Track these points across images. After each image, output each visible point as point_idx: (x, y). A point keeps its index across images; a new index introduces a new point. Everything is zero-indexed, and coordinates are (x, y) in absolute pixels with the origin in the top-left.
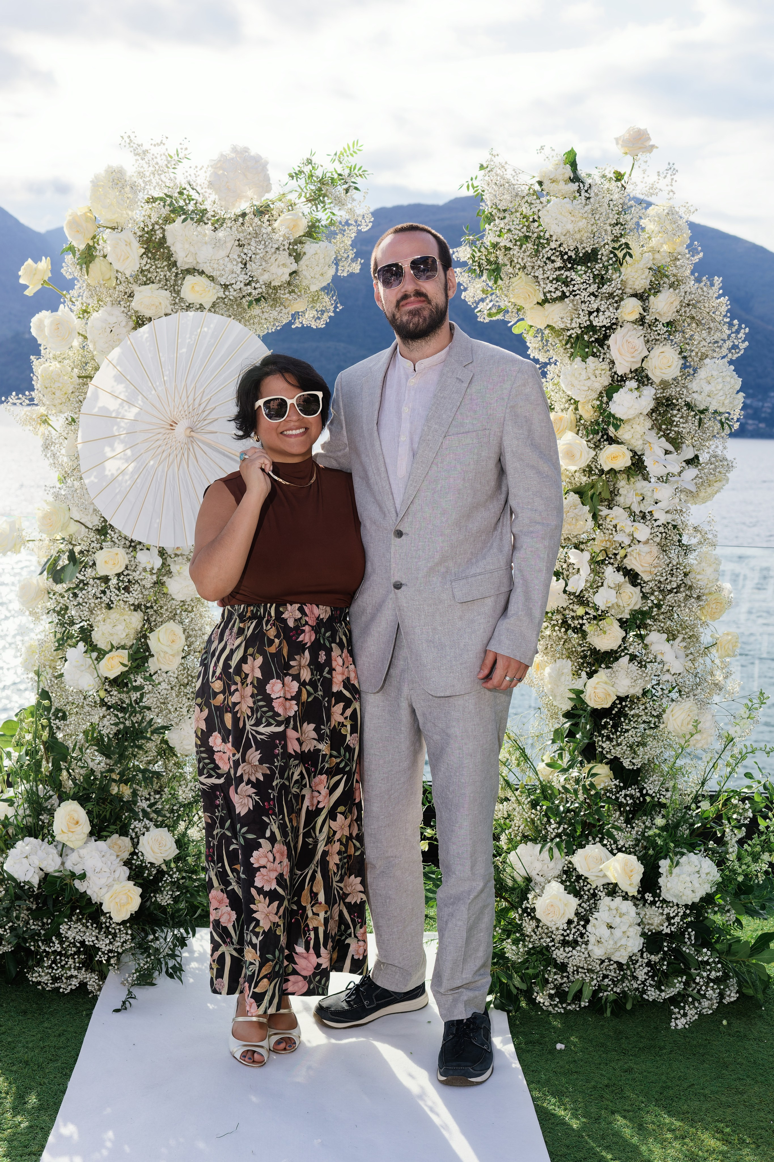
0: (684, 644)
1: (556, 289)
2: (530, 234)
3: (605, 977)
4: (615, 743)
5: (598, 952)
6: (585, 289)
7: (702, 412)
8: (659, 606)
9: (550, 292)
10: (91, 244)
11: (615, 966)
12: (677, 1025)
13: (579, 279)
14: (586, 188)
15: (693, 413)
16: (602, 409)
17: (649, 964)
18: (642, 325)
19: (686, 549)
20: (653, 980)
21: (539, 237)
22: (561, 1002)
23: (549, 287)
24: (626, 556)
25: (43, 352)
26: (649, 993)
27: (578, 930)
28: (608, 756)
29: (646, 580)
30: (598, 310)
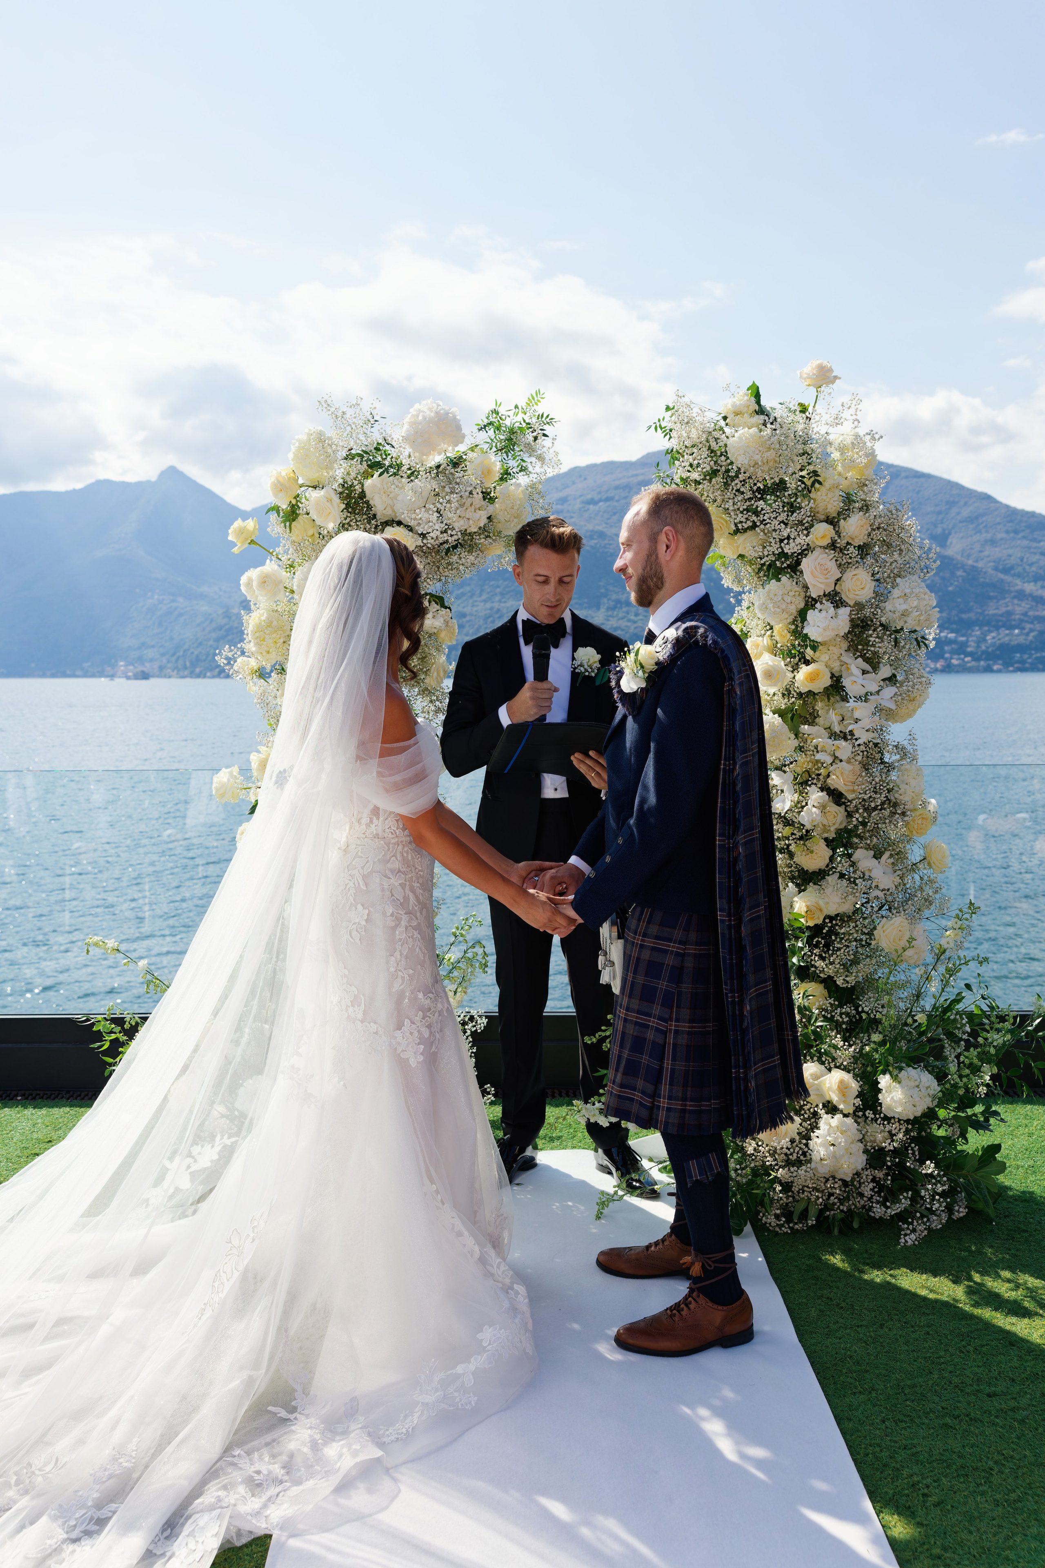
0: (892, 860)
1: (747, 519)
2: (719, 468)
3: (831, 1195)
4: (827, 962)
5: (823, 1170)
6: (776, 518)
7: (897, 631)
8: (864, 824)
9: (741, 522)
10: (294, 502)
11: (840, 1183)
12: (906, 1241)
13: (768, 508)
14: (771, 420)
15: (888, 633)
16: (798, 633)
17: (874, 1180)
18: (833, 550)
19: (890, 767)
20: (880, 1196)
21: (728, 471)
22: (788, 1221)
23: (740, 517)
24: (828, 776)
25: (252, 607)
26: (875, 1210)
27: (800, 1148)
28: (822, 975)
29: (850, 799)
30: (788, 538)
